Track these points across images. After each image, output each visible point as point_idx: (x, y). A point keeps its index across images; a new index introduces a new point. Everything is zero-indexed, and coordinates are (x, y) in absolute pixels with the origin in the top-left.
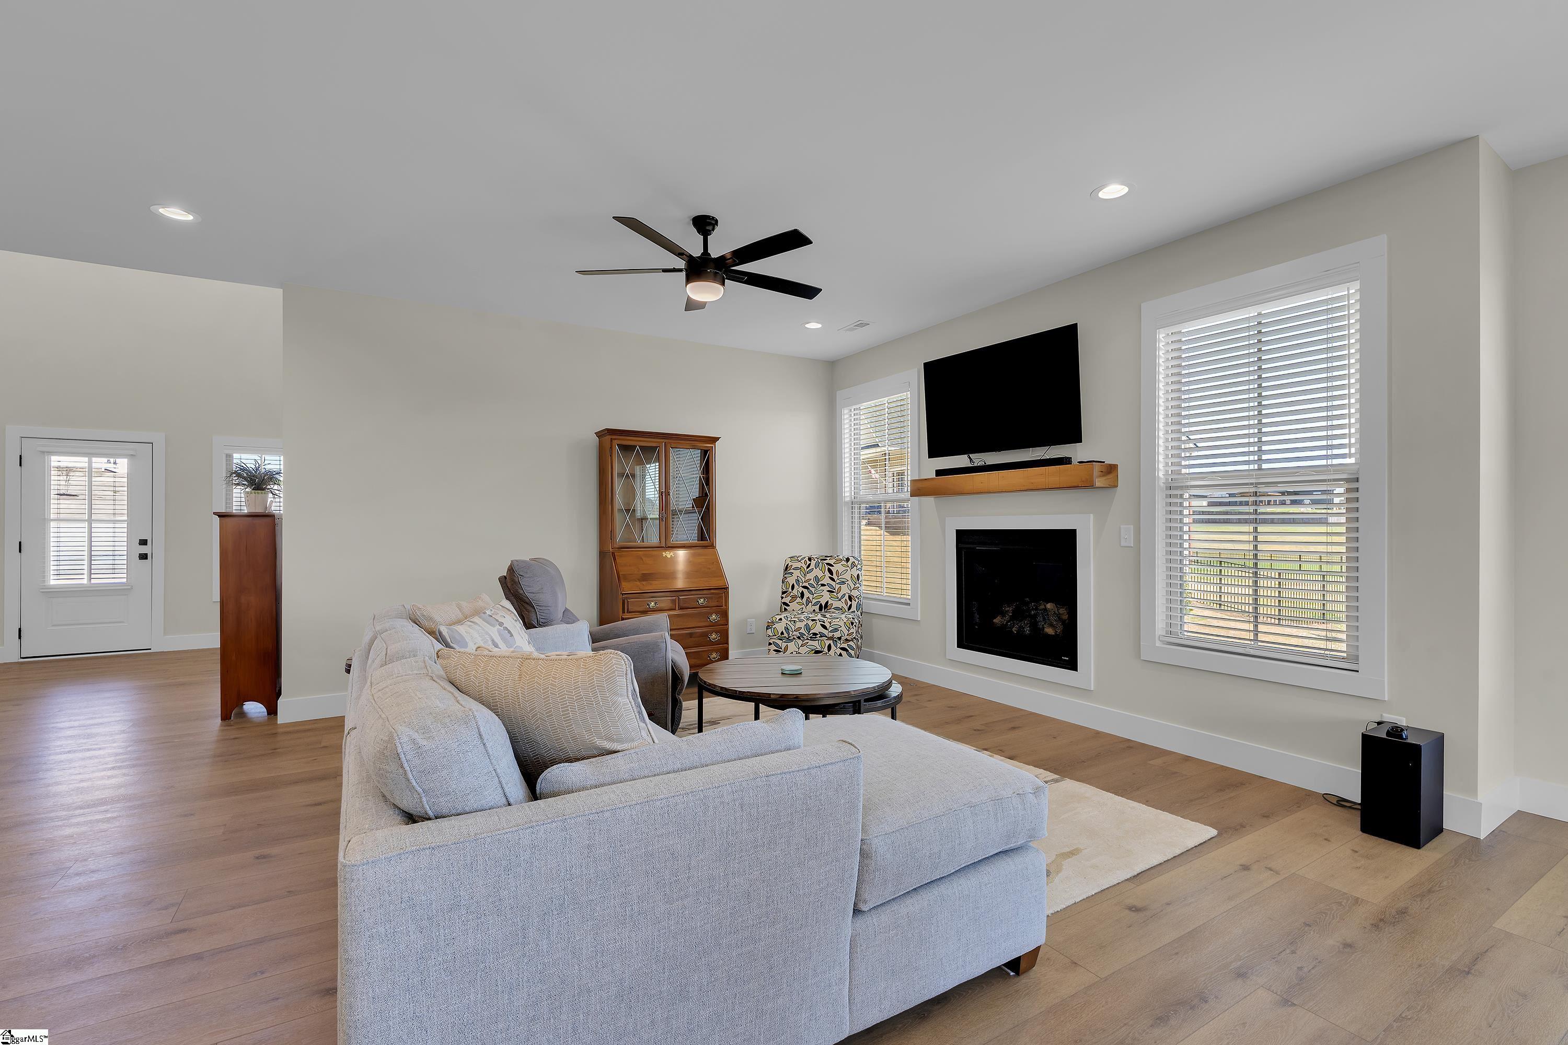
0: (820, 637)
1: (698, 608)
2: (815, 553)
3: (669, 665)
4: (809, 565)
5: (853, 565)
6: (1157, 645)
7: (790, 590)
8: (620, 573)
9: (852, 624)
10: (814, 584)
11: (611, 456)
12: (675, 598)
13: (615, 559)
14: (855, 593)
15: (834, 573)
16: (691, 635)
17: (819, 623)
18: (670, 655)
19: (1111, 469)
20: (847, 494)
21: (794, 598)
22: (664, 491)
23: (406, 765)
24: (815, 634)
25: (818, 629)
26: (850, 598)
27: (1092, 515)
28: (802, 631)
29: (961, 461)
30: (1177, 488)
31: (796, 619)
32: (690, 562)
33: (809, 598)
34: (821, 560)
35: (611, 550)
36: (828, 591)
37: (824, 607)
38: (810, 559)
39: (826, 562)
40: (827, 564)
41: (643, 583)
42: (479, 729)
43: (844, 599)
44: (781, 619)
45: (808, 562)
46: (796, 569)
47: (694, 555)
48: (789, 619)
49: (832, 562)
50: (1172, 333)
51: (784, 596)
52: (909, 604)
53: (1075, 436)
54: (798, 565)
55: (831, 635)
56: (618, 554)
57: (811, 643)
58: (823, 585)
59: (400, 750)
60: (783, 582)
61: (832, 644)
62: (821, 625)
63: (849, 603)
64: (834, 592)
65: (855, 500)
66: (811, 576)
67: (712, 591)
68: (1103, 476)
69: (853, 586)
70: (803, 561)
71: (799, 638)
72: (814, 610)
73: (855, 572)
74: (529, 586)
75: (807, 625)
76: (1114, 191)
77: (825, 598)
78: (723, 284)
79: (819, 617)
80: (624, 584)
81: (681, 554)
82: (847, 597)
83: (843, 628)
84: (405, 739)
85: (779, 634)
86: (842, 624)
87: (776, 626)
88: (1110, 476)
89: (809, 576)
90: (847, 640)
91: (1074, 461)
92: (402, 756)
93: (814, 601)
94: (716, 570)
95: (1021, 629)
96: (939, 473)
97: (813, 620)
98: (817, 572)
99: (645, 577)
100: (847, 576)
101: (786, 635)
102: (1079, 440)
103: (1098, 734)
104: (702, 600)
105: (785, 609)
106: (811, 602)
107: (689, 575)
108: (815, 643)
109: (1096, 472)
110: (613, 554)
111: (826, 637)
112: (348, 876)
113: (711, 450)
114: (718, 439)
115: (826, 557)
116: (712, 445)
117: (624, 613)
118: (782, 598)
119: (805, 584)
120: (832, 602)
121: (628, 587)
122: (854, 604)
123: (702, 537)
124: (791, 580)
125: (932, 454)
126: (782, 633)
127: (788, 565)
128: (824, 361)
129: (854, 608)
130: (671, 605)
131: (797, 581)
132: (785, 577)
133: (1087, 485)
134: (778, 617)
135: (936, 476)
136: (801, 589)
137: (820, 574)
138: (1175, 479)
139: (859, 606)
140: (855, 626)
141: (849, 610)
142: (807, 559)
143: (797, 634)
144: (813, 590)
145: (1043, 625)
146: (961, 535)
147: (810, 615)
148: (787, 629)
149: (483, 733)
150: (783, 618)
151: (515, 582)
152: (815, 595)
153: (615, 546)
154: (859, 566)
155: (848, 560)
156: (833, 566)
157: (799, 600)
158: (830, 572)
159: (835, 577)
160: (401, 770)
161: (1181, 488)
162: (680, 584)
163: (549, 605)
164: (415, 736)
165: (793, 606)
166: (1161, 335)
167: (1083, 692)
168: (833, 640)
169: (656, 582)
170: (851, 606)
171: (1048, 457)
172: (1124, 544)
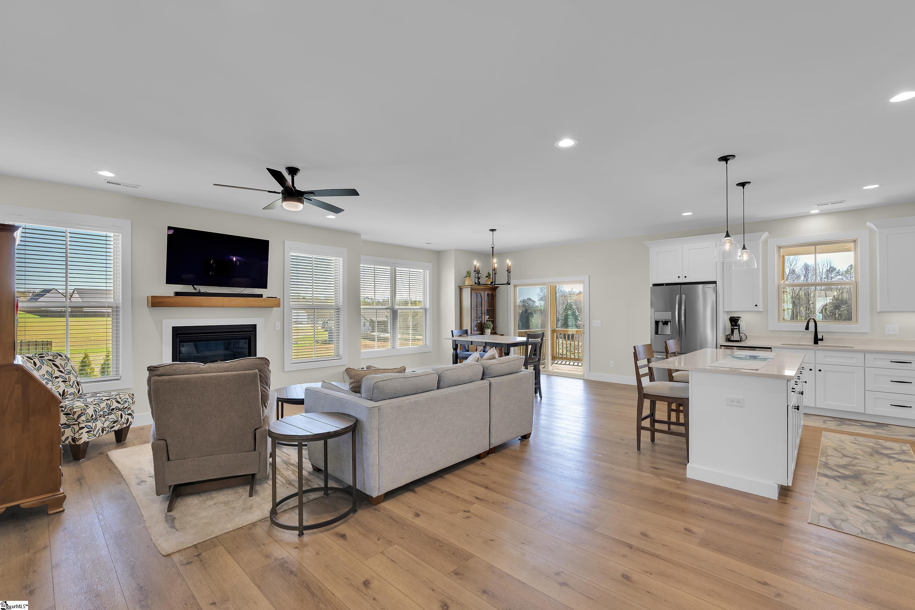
6: (289, 365)
24: (113, 409)
25: (114, 405)
26: (78, 384)
28: (104, 409)
37: (62, 395)
39: (46, 358)
57: (110, 417)
58: (57, 378)
62: (116, 401)
64: (67, 381)
77: (62, 387)
91: (263, 296)
96: (177, 294)
100: (69, 368)
108: (112, 416)
120: (67, 389)
126: (92, 416)
146: (176, 329)
148: (95, 411)
155: (60, 355)
156: (56, 361)
158: (57, 366)
159: (61, 369)
171: (246, 293)
172: (277, 329)
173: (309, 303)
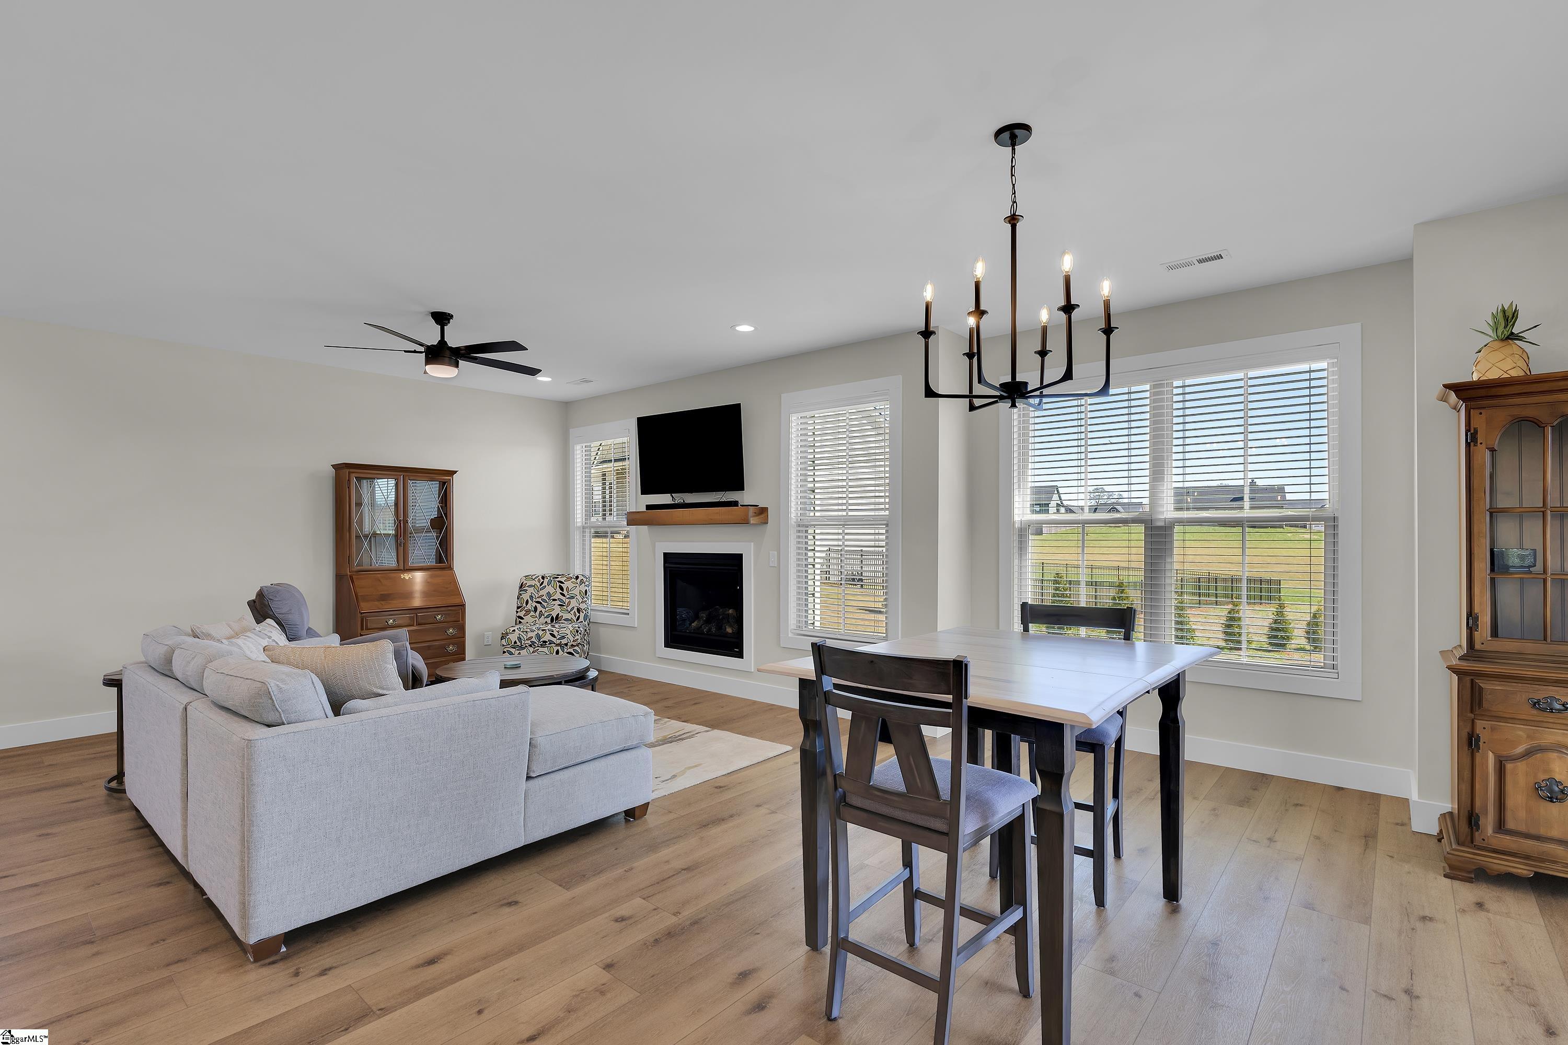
0: (549, 644)
1: (437, 623)
2: (548, 571)
3: (410, 669)
4: (542, 583)
5: (582, 582)
6: (789, 636)
7: (524, 605)
8: (359, 594)
9: (577, 631)
10: (547, 599)
11: (348, 488)
12: (412, 615)
13: (353, 582)
14: (583, 606)
15: (565, 590)
16: (429, 647)
17: (548, 632)
18: (410, 661)
19: (763, 511)
20: (579, 520)
21: (528, 612)
22: (402, 519)
23: (273, 697)
24: (545, 642)
25: (548, 637)
26: (579, 610)
27: (752, 544)
28: (533, 640)
29: (665, 499)
30: (803, 526)
31: (529, 630)
32: (427, 583)
33: (541, 611)
34: (553, 578)
35: (348, 573)
36: (559, 605)
37: (556, 619)
38: (543, 578)
39: (558, 579)
40: (558, 581)
41: (382, 602)
42: (312, 680)
43: (573, 611)
44: (514, 631)
45: (542, 580)
46: (530, 586)
47: (431, 577)
48: (522, 630)
49: (562, 580)
50: (801, 417)
51: (519, 610)
52: (628, 614)
54: (533, 583)
55: (558, 642)
56: (356, 577)
57: (541, 649)
58: (554, 600)
59: (270, 690)
60: (518, 598)
61: (560, 650)
62: (550, 634)
63: (578, 615)
64: (564, 606)
65: (586, 525)
66: (543, 592)
67: (450, 608)
68: (756, 516)
69: (581, 600)
70: (536, 580)
71: (530, 646)
72: (546, 622)
73: (583, 588)
74: (279, 608)
75: (538, 635)
76: (745, 328)
77: (557, 611)
78: (457, 366)
79: (549, 627)
80: (363, 604)
81: (419, 576)
82: (575, 610)
83: (570, 636)
84: (272, 685)
85: (513, 643)
86: (568, 632)
87: (510, 636)
88: (762, 516)
89: (541, 593)
90: (572, 645)
91: (739, 504)
92: (272, 693)
93: (546, 614)
94: (453, 588)
95: (710, 630)
96: (649, 507)
97: (543, 630)
98: (549, 589)
99: (384, 598)
100: (576, 592)
101: (518, 643)
102: (742, 489)
103: (754, 702)
104: (440, 616)
105: (520, 622)
106: (544, 615)
107: (426, 594)
109: (755, 514)
110: (351, 577)
111: (555, 644)
112: (253, 745)
113: (449, 482)
114: (455, 472)
115: (558, 575)
116: (449, 478)
117: (363, 630)
118: (517, 612)
119: (538, 600)
120: (562, 614)
121: (365, 607)
122: (582, 615)
123: (440, 559)
124: (526, 596)
125: (645, 491)
126: (515, 642)
127: (523, 583)
128: (561, 402)
129: (581, 619)
130: (410, 621)
131: (531, 597)
132: (520, 594)
133: (745, 522)
134: (512, 629)
135: (646, 510)
136: (534, 604)
137: (552, 591)
138: (803, 520)
139: (586, 617)
140: (580, 633)
141: (577, 620)
142: (540, 577)
143: (529, 642)
144: (545, 604)
145: (725, 626)
146: (667, 557)
147: (541, 626)
148: (519, 639)
149: (314, 681)
150: (516, 630)
151: (265, 605)
152: (547, 609)
153: (353, 570)
154: (587, 583)
155: (577, 578)
156: (564, 583)
157: (532, 613)
158: (561, 588)
159: (565, 592)
160: (270, 701)
162: (417, 602)
163: (298, 624)
164: (278, 683)
165: (528, 619)
166: (794, 418)
167: (746, 673)
168: (561, 646)
169: (395, 602)
170: (579, 617)
171: (724, 499)
172: (771, 565)
173: (840, 513)
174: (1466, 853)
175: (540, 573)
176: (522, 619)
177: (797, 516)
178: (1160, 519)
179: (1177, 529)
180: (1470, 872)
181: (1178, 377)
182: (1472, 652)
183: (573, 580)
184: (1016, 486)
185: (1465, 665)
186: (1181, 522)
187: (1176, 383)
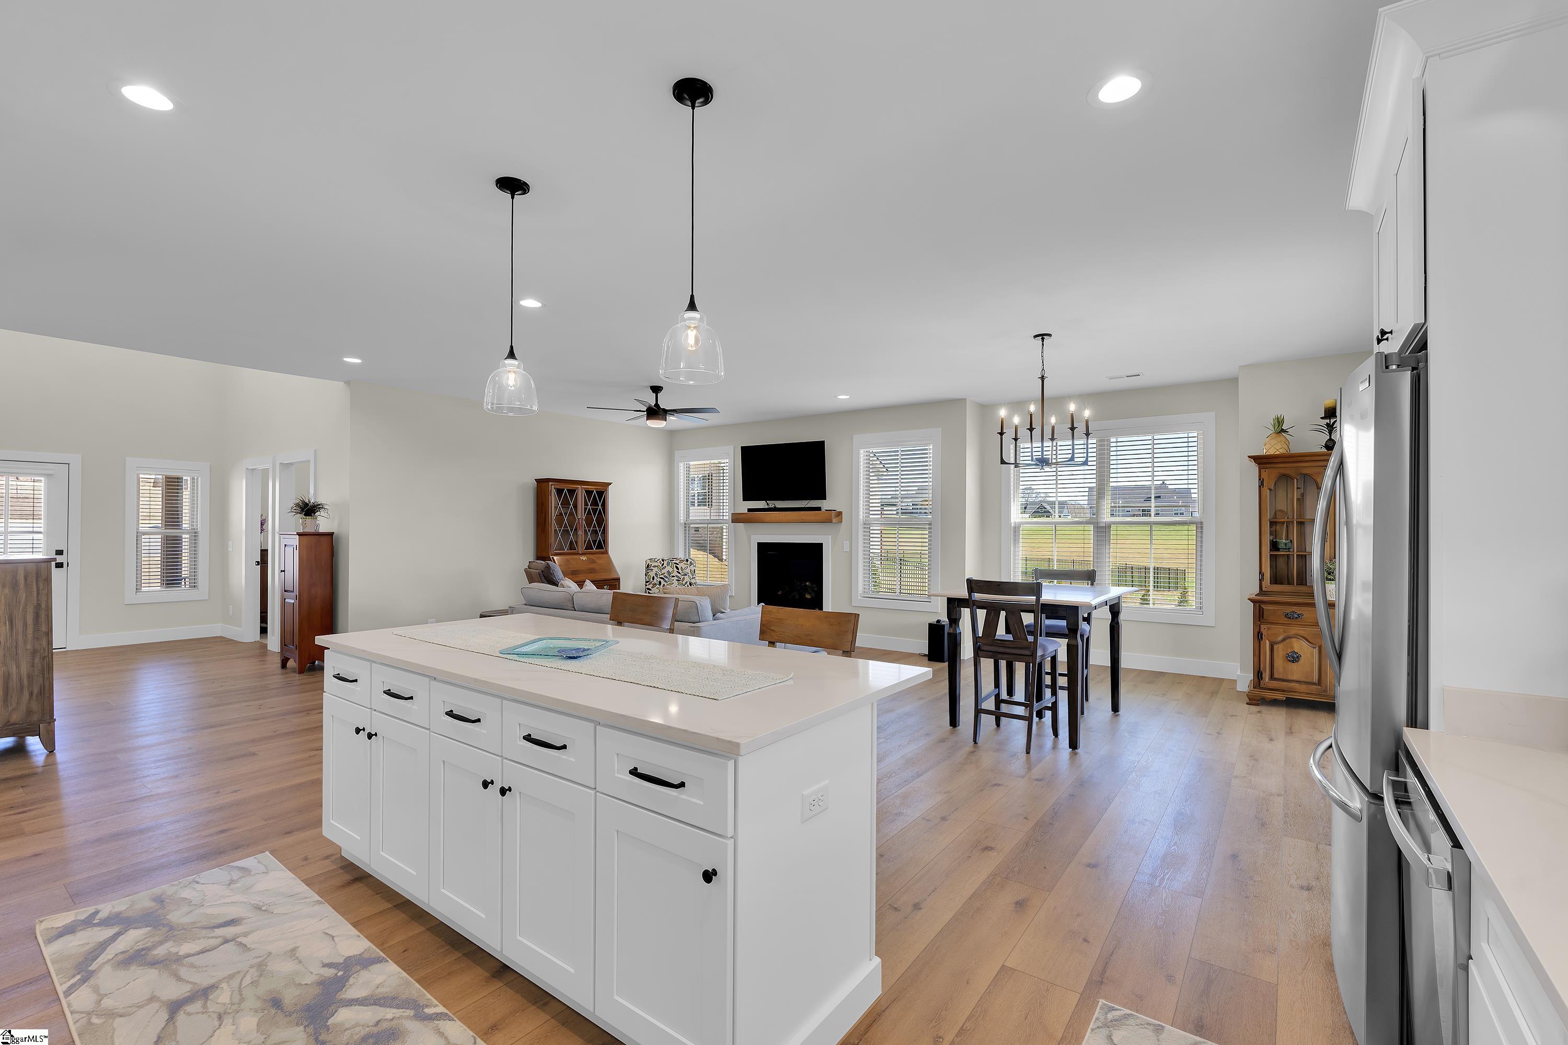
2: (666, 556)
4: (663, 564)
5: (691, 564)
6: (858, 598)
7: (652, 580)
10: (667, 576)
11: (551, 496)
14: (693, 581)
15: (680, 569)
19: (839, 514)
21: (654, 585)
22: (580, 517)
26: (690, 584)
27: (831, 536)
29: (761, 504)
30: (867, 524)
33: (664, 584)
34: (670, 561)
35: (550, 556)
36: (677, 580)
38: (663, 560)
40: (674, 563)
45: (662, 562)
46: (654, 567)
47: (597, 559)
49: (677, 562)
50: (866, 452)
51: (647, 584)
52: (727, 587)
53: (823, 496)
54: (656, 564)
56: (555, 558)
58: (673, 576)
60: (646, 575)
64: (680, 581)
65: (687, 522)
66: (664, 571)
67: (611, 581)
68: (836, 517)
69: (692, 577)
70: (658, 562)
73: (692, 568)
76: (843, 397)
77: (675, 584)
82: (688, 583)
88: (839, 517)
89: (663, 571)
91: (823, 509)
95: (793, 596)
96: (749, 510)
98: (669, 568)
100: (688, 571)
109: (833, 516)
110: (552, 558)
113: (605, 492)
114: (610, 484)
115: (673, 559)
116: (606, 489)
118: (646, 585)
119: (660, 576)
123: (601, 547)
124: (652, 574)
125: (745, 499)
127: (649, 564)
128: (667, 431)
131: (656, 574)
132: (647, 572)
133: (829, 521)
135: (748, 512)
136: (659, 580)
137: (671, 570)
138: (868, 520)
142: (661, 560)
144: (667, 580)
145: (805, 594)
146: (760, 545)
152: (668, 583)
153: (553, 553)
154: (694, 565)
155: (687, 560)
156: (678, 564)
157: (658, 586)
158: (677, 568)
159: (680, 571)
160: (696, 611)
161: (870, 524)
166: (862, 452)
171: (809, 506)
172: (844, 551)
174: (1257, 692)
175: (660, 557)
176: (650, 590)
177: (863, 518)
178: (1103, 522)
179: (1113, 527)
180: (1258, 701)
181: (1113, 436)
182: (1262, 592)
183: (685, 562)
184: (1012, 500)
185: (1258, 598)
186: (1115, 523)
187: (1113, 440)
